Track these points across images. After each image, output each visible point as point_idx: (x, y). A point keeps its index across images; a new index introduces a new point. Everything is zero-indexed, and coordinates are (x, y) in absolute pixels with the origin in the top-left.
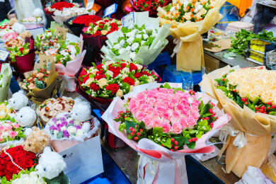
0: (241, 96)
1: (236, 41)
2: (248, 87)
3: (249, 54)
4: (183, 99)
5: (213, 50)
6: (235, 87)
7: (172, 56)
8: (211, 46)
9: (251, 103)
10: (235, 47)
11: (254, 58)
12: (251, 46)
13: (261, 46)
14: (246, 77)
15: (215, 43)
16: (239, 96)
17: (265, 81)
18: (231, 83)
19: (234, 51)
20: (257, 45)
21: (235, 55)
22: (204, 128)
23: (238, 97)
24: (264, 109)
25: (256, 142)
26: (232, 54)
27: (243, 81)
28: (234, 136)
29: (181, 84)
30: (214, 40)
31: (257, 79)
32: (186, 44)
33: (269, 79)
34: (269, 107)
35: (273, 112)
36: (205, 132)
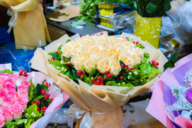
0: (76, 69)
1: (84, 7)
2: (83, 57)
3: (99, 21)
4: (8, 83)
5: (61, 19)
6: (69, 59)
7: (9, 31)
8: (57, 15)
9: (87, 75)
10: (84, 14)
11: (105, 24)
12: (100, 11)
13: (109, 10)
14: (81, 46)
15: (61, 11)
16: (74, 69)
17: (101, 48)
18: (65, 55)
19: (84, 18)
20: (106, 9)
21: (84, 23)
22: (34, 114)
23: (73, 71)
24: (100, 80)
25: (105, 120)
26: (81, 22)
27: (78, 50)
28: (79, 118)
29: (10, 64)
30: (61, 7)
31: (93, 47)
32: (22, 14)
33: (105, 45)
34: (105, 76)
35: (109, 82)
36: (36, 119)
